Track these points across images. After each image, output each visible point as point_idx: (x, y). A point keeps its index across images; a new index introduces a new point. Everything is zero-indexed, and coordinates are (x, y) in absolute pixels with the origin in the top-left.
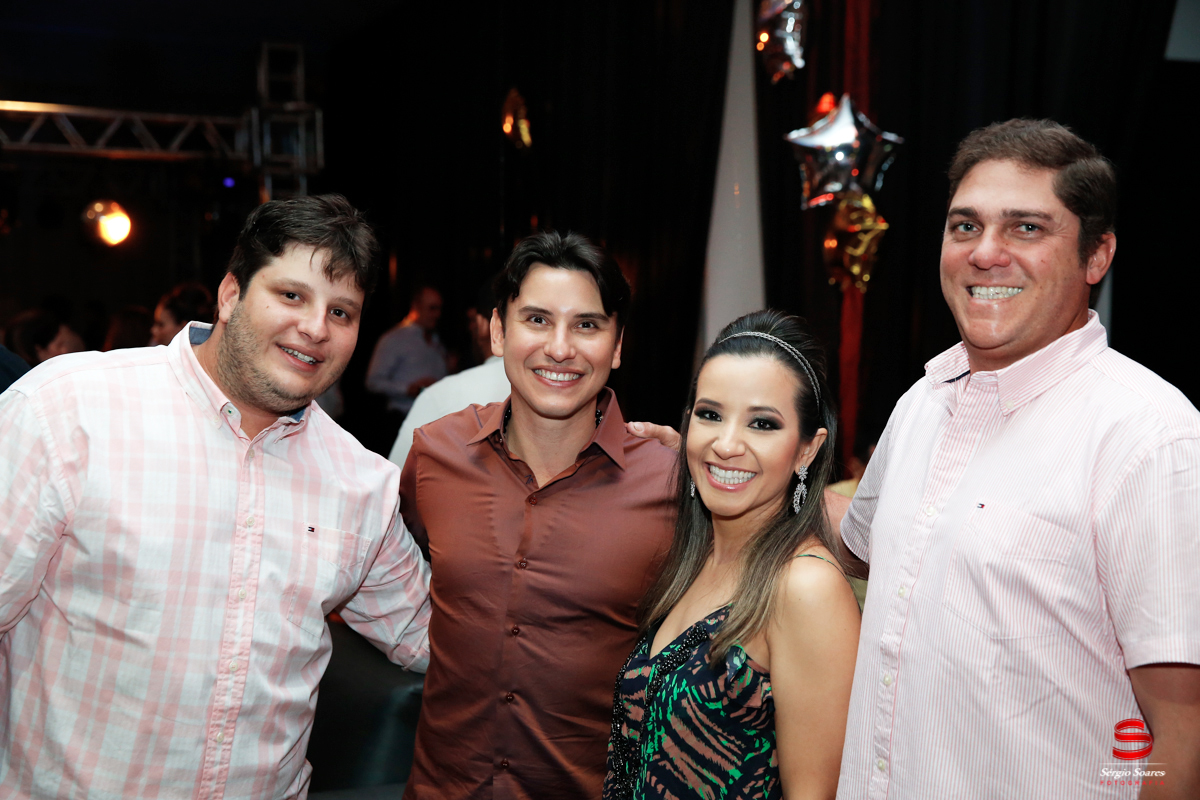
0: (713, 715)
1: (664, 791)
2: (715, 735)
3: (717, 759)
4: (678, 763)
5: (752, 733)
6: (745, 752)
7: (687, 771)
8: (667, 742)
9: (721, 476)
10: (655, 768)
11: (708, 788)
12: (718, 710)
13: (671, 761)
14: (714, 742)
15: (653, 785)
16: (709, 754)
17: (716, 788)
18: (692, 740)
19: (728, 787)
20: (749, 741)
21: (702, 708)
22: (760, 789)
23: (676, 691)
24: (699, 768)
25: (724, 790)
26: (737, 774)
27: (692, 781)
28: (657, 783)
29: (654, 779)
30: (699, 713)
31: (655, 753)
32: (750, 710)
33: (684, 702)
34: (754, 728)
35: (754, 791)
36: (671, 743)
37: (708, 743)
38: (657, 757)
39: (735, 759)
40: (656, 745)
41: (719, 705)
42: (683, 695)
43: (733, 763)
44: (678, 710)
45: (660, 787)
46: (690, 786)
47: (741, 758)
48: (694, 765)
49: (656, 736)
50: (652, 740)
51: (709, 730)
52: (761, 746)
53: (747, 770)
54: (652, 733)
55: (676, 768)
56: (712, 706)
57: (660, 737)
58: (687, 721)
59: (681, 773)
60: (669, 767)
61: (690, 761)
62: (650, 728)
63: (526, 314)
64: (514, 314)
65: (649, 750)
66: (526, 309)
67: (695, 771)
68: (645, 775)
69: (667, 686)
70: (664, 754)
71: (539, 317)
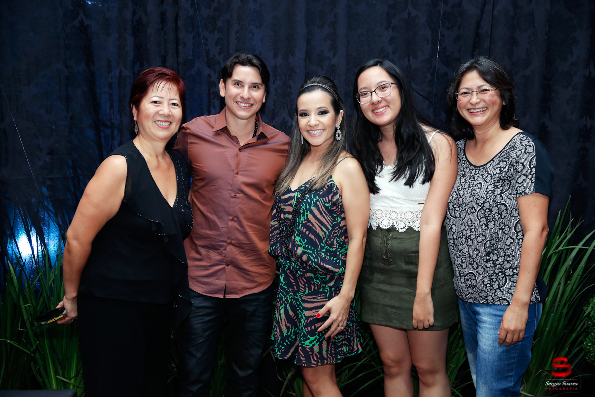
0: (326, 208)
1: (309, 234)
2: (326, 214)
3: (326, 223)
4: (314, 224)
5: (335, 215)
6: (333, 221)
7: (317, 226)
8: (310, 216)
10: (305, 226)
11: (323, 233)
12: (328, 207)
13: (312, 223)
15: (304, 231)
16: (324, 221)
17: (325, 233)
18: (319, 216)
19: (329, 232)
20: (334, 218)
21: (324, 205)
23: (314, 200)
24: (320, 226)
25: (328, 234)
26: (330, 228)
27: (318, 230)
28: (306, 231)
29: (305, 230)
30: (323, 207)
31: (305, 220)
32: (337, 207)
33: (318, 203)
34: (336, 214)
36: (312, 217)
37: (324, 217)
38: (306, 222)
39: (330, 223)
40: (306, 218)
41: (329, 205)
42: (317, 201)
43: (330, 225)
44: (315, 205)
45: (308, 232)
46: (318, 232)
47: (332, 223)
48: (319, 224)
49: (306, 215)
50: (304, 216)
51: (324, 212)
52: (338, 220)
53: (333, 227)
54: (304, 214)
55: (313, 226)
56: (326, 205)
57: (307, 215)
58: (318, 210)
59: (315, 227)
60: (311, 225)
61: (318, 223)
62: (302, 212)
63: (234, 82)
64: (229, 82)
65: (303, 219)
66: (234, 80)
67: (320, 227)
68: (301, 228)
69: (309, 198)
70: (309, 221)
71: (238, 84)
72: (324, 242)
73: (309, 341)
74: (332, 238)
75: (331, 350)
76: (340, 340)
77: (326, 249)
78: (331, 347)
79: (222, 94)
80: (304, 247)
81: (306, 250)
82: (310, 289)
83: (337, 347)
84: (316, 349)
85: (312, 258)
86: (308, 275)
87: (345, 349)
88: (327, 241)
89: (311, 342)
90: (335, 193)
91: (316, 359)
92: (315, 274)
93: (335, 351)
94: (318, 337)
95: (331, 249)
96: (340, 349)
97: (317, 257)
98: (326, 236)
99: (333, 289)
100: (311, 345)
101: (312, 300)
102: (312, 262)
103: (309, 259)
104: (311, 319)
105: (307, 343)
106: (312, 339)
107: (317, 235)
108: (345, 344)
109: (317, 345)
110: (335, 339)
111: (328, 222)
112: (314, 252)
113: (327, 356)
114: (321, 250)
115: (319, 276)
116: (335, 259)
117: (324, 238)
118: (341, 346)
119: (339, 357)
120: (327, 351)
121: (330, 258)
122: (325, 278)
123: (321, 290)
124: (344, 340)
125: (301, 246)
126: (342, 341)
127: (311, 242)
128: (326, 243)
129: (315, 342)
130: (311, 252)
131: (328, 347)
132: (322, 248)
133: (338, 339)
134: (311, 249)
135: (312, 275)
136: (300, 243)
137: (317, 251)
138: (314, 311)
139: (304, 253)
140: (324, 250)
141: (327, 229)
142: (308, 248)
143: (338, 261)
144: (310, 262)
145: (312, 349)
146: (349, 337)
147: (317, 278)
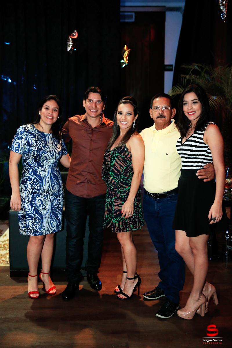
0: (122, 158)
3: (123, 165)
5: (128, 161)
7: (118, 167)
8: (115, 162)
9: (123, 123)
10: (113, 167)
11: (121, 170)
12: (123, 158)
13: (116, 165)
14: (122, 162)
16: (122, 164)
17: (122, 170)
18: (119, 162)
19: (124, 169)
20: (127, 163)
21: (121, 157)
22: (129, 170)
23: (117, 155)
25: (124, 170)
26: (125, 168)
27: (119, 169)
30: (121, 158)
32: (128, 158)
33: (118, 156)
35: (128, 170)
37: (122, 163)
41: (124, 157)
42: (118, 155)
43: (125, 166)
44: (117, 157)
45: (114, 170)
47: (126, 165)
51: (122, 161)
52: (129, 163)
53: (127, 167)
54: (113, 161)
55: (117, 167)
56: (122, 157)
58: (119, 159)
60: (116, 166)
61: (119, 165)
62: (112, 161)
63: (89, 100)
64: (87, 100)
65: (112, 164)
66: (89, 99)
67: (120, 167)
68: (112, 168)
69: (115, 154)
70: (115, 165)
71: (91, 101)
72: (122, 174)
73: (114, 220)
74: (126, 172)
75: (124, 226)
76: (128, 222)
77: (123, 177)
78: (124, 224)
79: (84, 106)
80: (113, 177)
81: (114, 178)
82: (116, 197)
83: (127, 225)
84: (117, 225)
85: (116, 181)
86: (116, 190)
87: (131, 226)
88: (123, 173)
89: (115, 221)
90: (127, 151)
91: (117, 229)
92: (118, 189)
93: (126, 226)
94: (117, 219)
95: (125, 177)
96: (128, 226)
97: (118, 181)
98: (123, 171)
99: (126, 197)
100: (115, 222)
101: (117, 201)
102: (116, 183)
103: (115, 182)
104: (116, 210)
105: (114, 221)
106: (115, 219)
107: (118, 171)
108: (131, 224)
109: (117, 223)
110: (126, 221)
111: (124, 165)
112: (117, 179)
113: (122, 228)
114: (120, 178)
115: (120, 190)
116: (128, 182)
117: (122, 172)
118: (129, 224)
119: (128, 229)
120: (122, 226)
121: (125, 181)
122: (122, 191)
123: (120, 197)
124: (131, 221)
125: (111, 176)
126: (130, 222)
127: (116, 174)
128: (123, 174)
129: (116, 221)
130: (116, 179)
131: (122, 224)
132: (121, 177)
133: (127, 221)
134: (116, 177)
135: (117, 190)
136: (111, 175)
137: (119, 178)
138: (117, 206)
139: (113, 179)
140: (122, 178)
141: (124, 168)
142: (115, 177)
143: (129, 183)
144: (115, 183)
145: (115, 224)
146: (133, 220)
147: (119, 191)
